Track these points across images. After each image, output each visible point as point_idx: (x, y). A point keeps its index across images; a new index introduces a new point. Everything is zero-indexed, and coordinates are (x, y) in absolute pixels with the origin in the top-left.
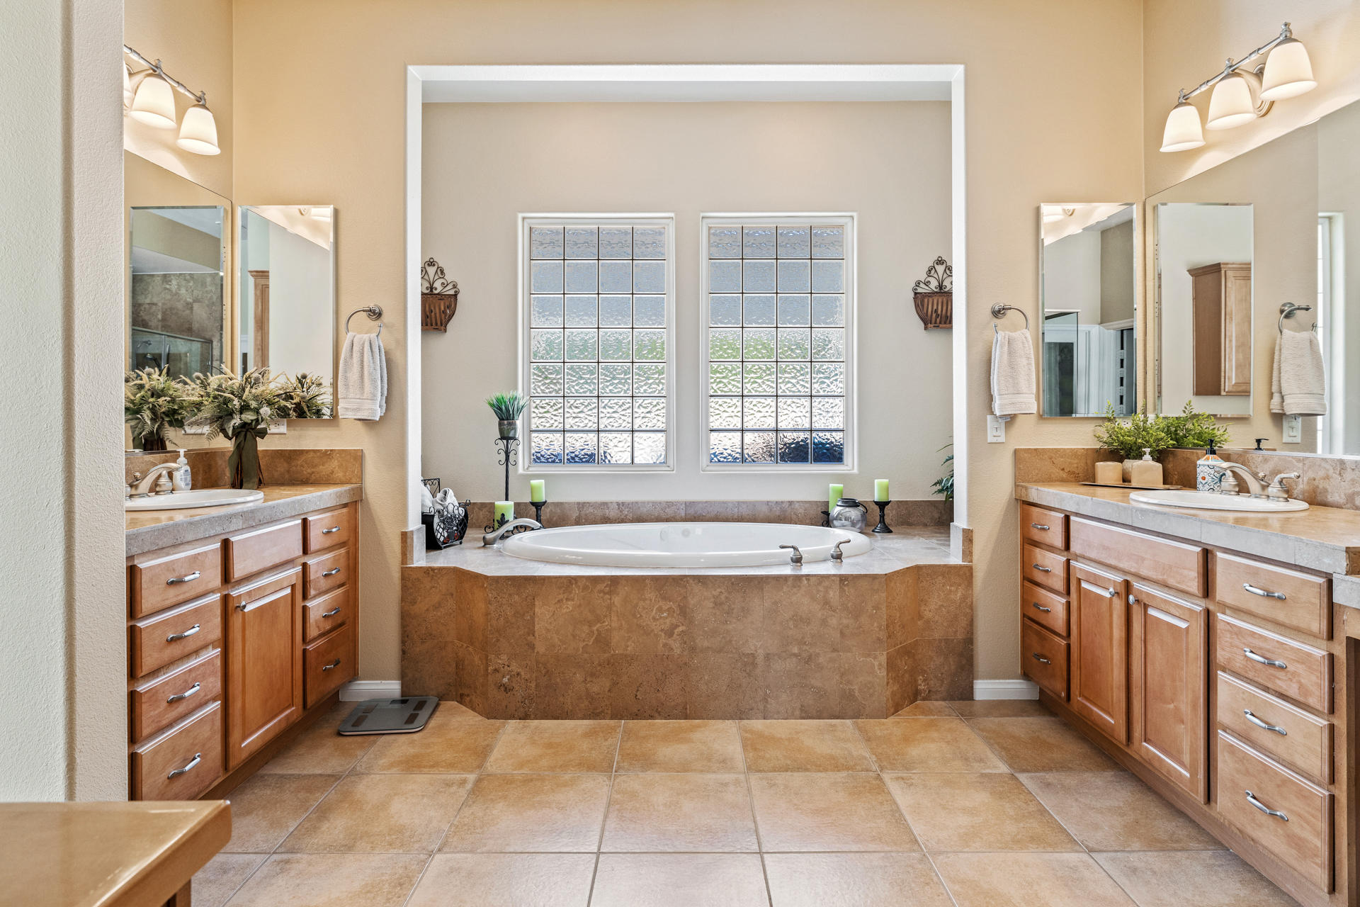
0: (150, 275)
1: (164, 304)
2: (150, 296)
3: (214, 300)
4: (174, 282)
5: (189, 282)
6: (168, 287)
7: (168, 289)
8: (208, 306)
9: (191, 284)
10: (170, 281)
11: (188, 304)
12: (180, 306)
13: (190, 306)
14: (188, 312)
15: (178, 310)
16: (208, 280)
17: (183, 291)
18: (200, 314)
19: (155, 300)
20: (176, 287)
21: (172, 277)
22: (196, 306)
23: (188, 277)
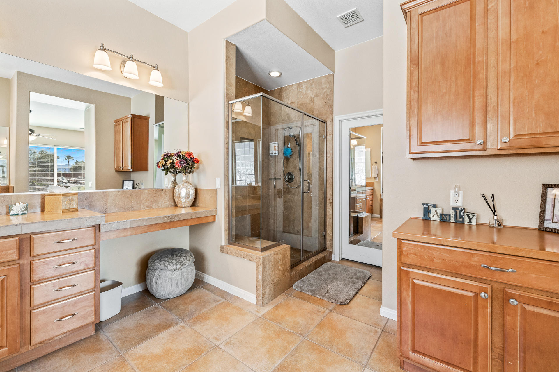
0: (291, 85)
1: (299, 102)
2: (291, 98)
3: (328, 93)
4: (304, 87)
5: (312, 85)
6: (301, 90)
7: (300, 92)
8: (323, 98)
9: (313, 86)
10: (302, 87)
11: (311, 99)
12: (308, 101)
13: (313, 100)
14: (312, 104)
15: (306, 104)
16: (323, 80)
17: (309, 91)
18: (319, 103)
19: (293, 101)
20: (305, 89)
21: (303, 84)
22: (316, 99)
23: (311, 82)
